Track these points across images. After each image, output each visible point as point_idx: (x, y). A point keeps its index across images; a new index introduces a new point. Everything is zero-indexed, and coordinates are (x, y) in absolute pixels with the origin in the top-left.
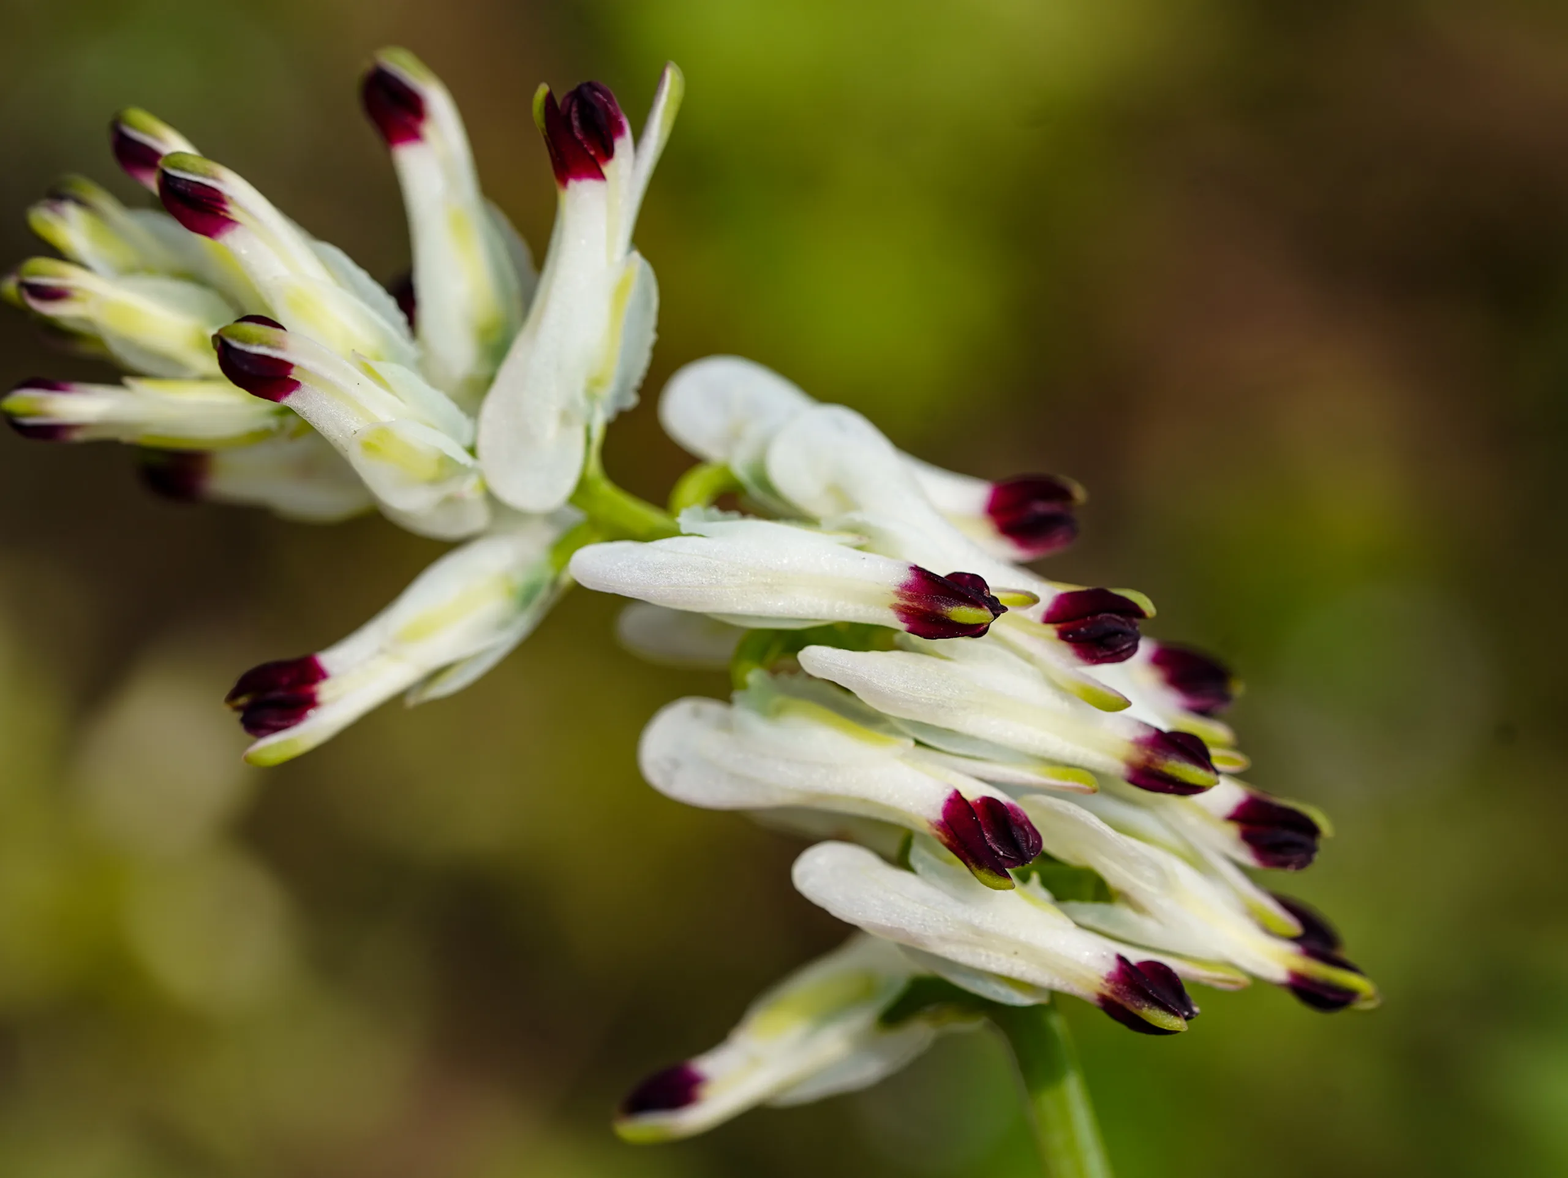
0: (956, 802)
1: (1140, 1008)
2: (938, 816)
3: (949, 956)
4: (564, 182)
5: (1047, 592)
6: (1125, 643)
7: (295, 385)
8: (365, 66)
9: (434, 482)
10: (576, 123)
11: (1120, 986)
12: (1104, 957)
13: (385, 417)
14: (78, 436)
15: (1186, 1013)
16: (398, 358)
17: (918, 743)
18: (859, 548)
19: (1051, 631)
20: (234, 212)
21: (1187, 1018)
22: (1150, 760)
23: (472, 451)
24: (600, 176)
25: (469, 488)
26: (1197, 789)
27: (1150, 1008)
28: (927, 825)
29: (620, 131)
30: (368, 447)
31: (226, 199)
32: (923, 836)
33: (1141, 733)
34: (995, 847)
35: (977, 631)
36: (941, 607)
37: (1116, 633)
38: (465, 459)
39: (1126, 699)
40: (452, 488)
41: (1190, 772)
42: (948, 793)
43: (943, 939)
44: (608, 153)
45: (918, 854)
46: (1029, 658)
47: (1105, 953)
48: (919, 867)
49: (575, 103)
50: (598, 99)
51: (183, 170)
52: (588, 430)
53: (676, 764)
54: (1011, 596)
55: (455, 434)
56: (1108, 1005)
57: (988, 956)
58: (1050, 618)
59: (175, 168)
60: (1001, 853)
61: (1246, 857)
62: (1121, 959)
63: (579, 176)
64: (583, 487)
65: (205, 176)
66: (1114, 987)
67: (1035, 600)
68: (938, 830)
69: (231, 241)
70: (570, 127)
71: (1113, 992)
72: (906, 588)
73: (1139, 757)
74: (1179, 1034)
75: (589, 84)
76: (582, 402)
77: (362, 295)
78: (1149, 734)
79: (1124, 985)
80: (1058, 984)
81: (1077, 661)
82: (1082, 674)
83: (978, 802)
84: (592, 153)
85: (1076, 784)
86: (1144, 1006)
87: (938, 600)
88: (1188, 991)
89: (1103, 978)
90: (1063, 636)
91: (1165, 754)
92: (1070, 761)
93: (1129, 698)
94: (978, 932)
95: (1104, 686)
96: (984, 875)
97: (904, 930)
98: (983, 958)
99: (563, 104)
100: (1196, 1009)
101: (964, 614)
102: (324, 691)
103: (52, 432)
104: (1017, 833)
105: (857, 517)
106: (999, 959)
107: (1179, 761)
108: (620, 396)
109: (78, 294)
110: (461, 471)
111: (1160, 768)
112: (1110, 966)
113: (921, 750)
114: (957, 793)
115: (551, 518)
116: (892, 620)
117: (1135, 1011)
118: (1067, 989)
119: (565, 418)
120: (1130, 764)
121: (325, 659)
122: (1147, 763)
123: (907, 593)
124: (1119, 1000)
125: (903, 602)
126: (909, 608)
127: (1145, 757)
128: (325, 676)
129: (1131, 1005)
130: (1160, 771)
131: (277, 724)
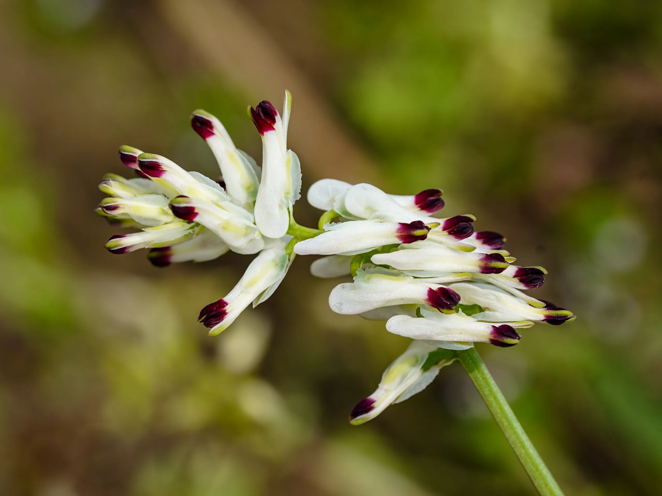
0: (431, 292)
1: (503, 339)
2: (426, 297)
3: (441, 340)
4: (263, 134)
5: (442, 222)
6: (469, 230)
7: (196, 214)
8: (191, 117)
9: (246, 235)
10: (262, 114)
11: (495, 335)
12: (488, 327)
13: (226, 218)
14: (132, 250)
15: (518, 338)
16: (225, 200)
17: (415, 277)
18: (381, 222)
19: (445, 233)
20: (164, 168)
21: (519, 339)
22: (486, 264)
23: (255, 224)
24: (273, 129)
25: (256, 235)
26: (503, 269)
27: (506, 339)
28: (424, 301)
29: (276, 114)
30: (224, 228)
31: (161, 164)
32: (423, 305)
33: (481, 257)
34: (446, 302)
35: (423, 237)
37: (466, 228)
38: (254, 226)
39: (474, 247)
40: (251, 237)
41: (500, 265)
42: (428, 289)
43: (438, 334)
44: (274, 121)
45: (422, 312)
46: (441, 243)
47: (488, 326)
48: (424, 315)
49: (260, 109)
50: (266, 105)
51: (145, 158)
52: (288, 209)
53: (341, 304)
54: (431, 225)
55: (248, 219)
56: (494, 342)
57: (452, 336)
58: (444, 229)
59: (142, 159)
60: (449, 303)
61: (522, 287)
62: (493, 326)
63: (267, 130)
64: (290, 227)
65: (152, 159)
66: (494, 335)
67: (439, 224)
68: (427, 301)
69: (165, 177)
70: (260, 116)
71: (494, 337)
72: (399, 230)
73: (482, 264)
74: (517, 345)
75: (263, 102)
76: (285, 201)
77: (209, 184)
78: (484, 256)
79: (496, 334)
80: (476, 340)
81: (456, 240)
82: (459, 243)
83: (437, 290)
84: (269, 122)
85: (466, 277)
86: (504, 339)
87: (410, 231)
88: (516, 331)
89: (489, 334)
90: (450, 233)
91: (490, 261)
92: (462, 271)
93: (475, 246)
94: (448, 329)
95: (467, 245)
96: (445, 311)
97: (425, 335)
98: (451, 338)
99: (256, 110)
100: (520, 336)
101: (418, 232)
102: (227, 308)
103: (122, 251)
104: (452, 296)
105: (378, 213)
106: (456, 337)
107: (495, 262)
108: (295, 196)
109: (121, 206)
110: (253, 230)
111: (490, 265)
112: (491, 329)
113: (416, 279)
114: (430, 289)
115: (282, 239)
116: (398, 241)
117: (502, 341)
118: (479, 341)
119: (280, 206)
120: (480, 267)
121: (226, 299)
122: (485, 265)
123: (400, 231)
124: (496, 339)
125: (399, 234)
126: (401, 236)
127: (484, 263)
128: (227, 304)
129: (500, 340)
130: (490, 266)
131: (216, 322)
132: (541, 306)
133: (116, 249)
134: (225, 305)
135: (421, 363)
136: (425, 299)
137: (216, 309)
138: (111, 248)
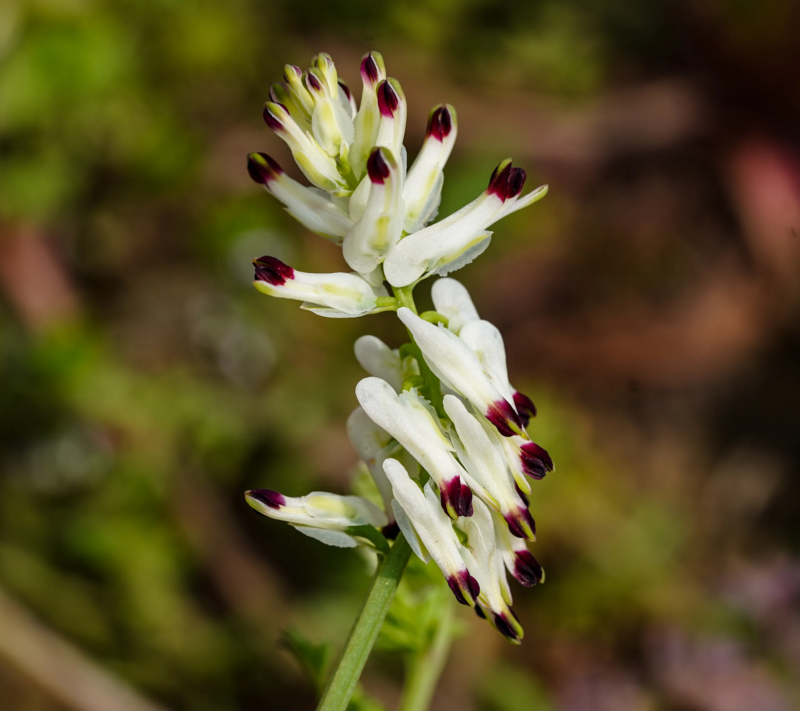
0: (457, 480)
1: (464, 589)
2: (448, 480)
7: (383, 183)
8: (443, 106)
12: (461, 566)
14: (280, 134)
19: (520, 451)
20: (395, 113)
24: (503, 200)
27: (468, 592)
28: (441, 479)
31: (397, 107)
32: (435, 482)
33: (522, 507)
34: (459, 503)
36: (507, 418)
42: (457, 475)
45: (428, 487)
47: (463, 564)
52: (426, 272)
53: (371, 396)
56: (452, 583)
58: (523, 447)
59: (392, 84)
60: (460, 507)
61: (512, 569)
62: (467, 570)
66: (460, 576)
68: (442, 484)
69: (386, 120)
71: (458, 577)
72: (498, 403)
73: (515, 512)
75: (524, 171)
76: (433, 263)
79: (463, 579)
80: (440, 562)
83: (464, 485)
87: (507, 415)
89: (458, 570)
91: (524, 518)
96: (451, 509)
99: (512, 170)
101: (512, 425)
102: (289, 282)
106: (429, 539)
107: (528, 523)
108: (443, 270)
109: (321, 91)
112: (464, 569)
116: (484, 409)
117: (462, 590)
119: (425, 263)
120: (511, 512)
121: (296, 273)
122: (517, 516)
123: (498, 405)
124: (459, 582)
125: (495, 407)
126: (495, 410)
127: (518, 514)
128: (293, 278)
129: (461, 587)
130: (519, 522)
131: (266, 278)
132: (507, 601)
133: (274, 116)
134: (291, 277)
135: (354, 522)
136: (444, 480)
137: (280, 270)
138: (271, 111)
